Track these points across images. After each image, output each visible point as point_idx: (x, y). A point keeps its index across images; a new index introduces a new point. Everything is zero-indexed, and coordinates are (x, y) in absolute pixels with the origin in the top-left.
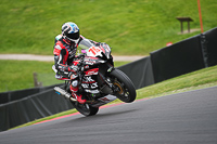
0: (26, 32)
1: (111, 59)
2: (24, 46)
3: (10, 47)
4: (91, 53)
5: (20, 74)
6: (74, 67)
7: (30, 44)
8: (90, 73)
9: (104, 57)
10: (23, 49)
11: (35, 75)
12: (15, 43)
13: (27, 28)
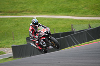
0: (68, 6)
1: (50, 33)
2: (67, 12)
3: (61, 12)
4: (43, 31)
5: (65, 25)
6: (37, 36)
7: (70, 11)
8: (42, 39)
9: (47, 33)
10: (67, 14)
11: (72, 25)
12: (63, 11)
13: (69, 4)
